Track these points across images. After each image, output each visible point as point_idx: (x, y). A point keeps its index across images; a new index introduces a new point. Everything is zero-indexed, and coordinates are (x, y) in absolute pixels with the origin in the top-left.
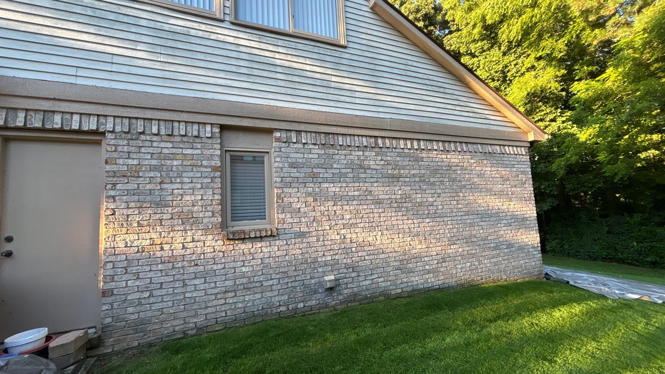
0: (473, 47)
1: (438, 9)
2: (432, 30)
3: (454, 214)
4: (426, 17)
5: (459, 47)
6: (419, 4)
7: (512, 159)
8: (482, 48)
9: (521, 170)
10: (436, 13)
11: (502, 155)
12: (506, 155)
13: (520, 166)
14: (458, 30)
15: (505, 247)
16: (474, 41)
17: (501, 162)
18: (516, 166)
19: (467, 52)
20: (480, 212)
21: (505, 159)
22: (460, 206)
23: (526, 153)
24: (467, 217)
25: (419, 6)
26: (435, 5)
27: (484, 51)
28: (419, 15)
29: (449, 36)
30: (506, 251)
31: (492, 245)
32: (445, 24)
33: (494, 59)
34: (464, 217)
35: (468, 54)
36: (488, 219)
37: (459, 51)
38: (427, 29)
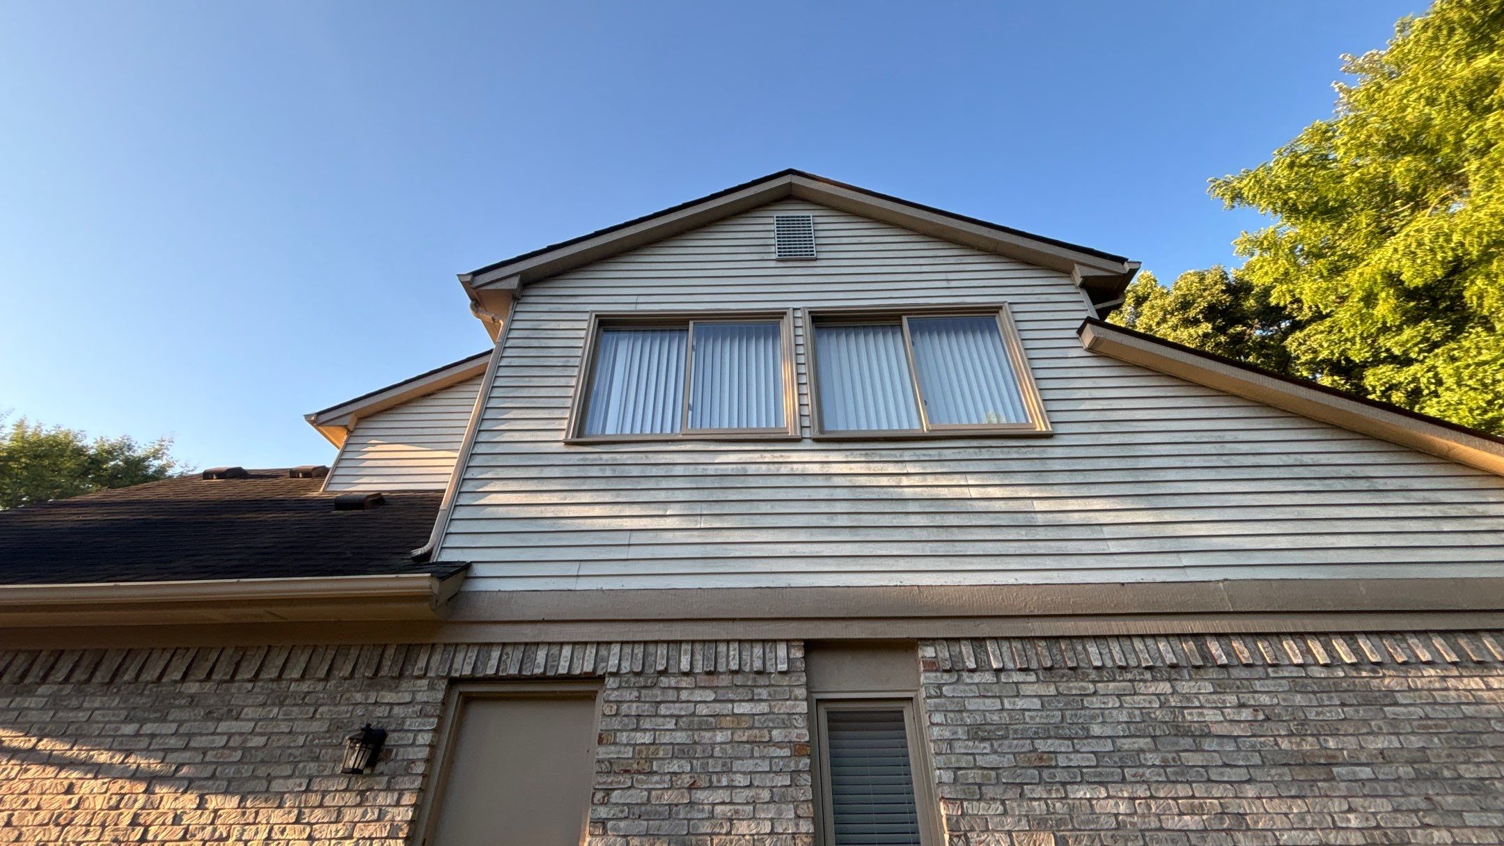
0: (1386, 342)
1: (1239, 289)
2: (1244, 333)
4: (1211, 312)
5: (1343, 353)
6: (1185, 291)
8: (1425, 339)
10: (1237, 298)
14: (1319, 317)
16: (1385, 329)
19: (1376, 355)
25: (1184, 296)
26: (1228, 285)
27: (1436, 345)
28: (1192, 313)
29: (1298, 334)
32: (1271, 314)
33: (1486, 356)
35: (1384, 361)
37: (1348, 360)
38: (1225, 334)
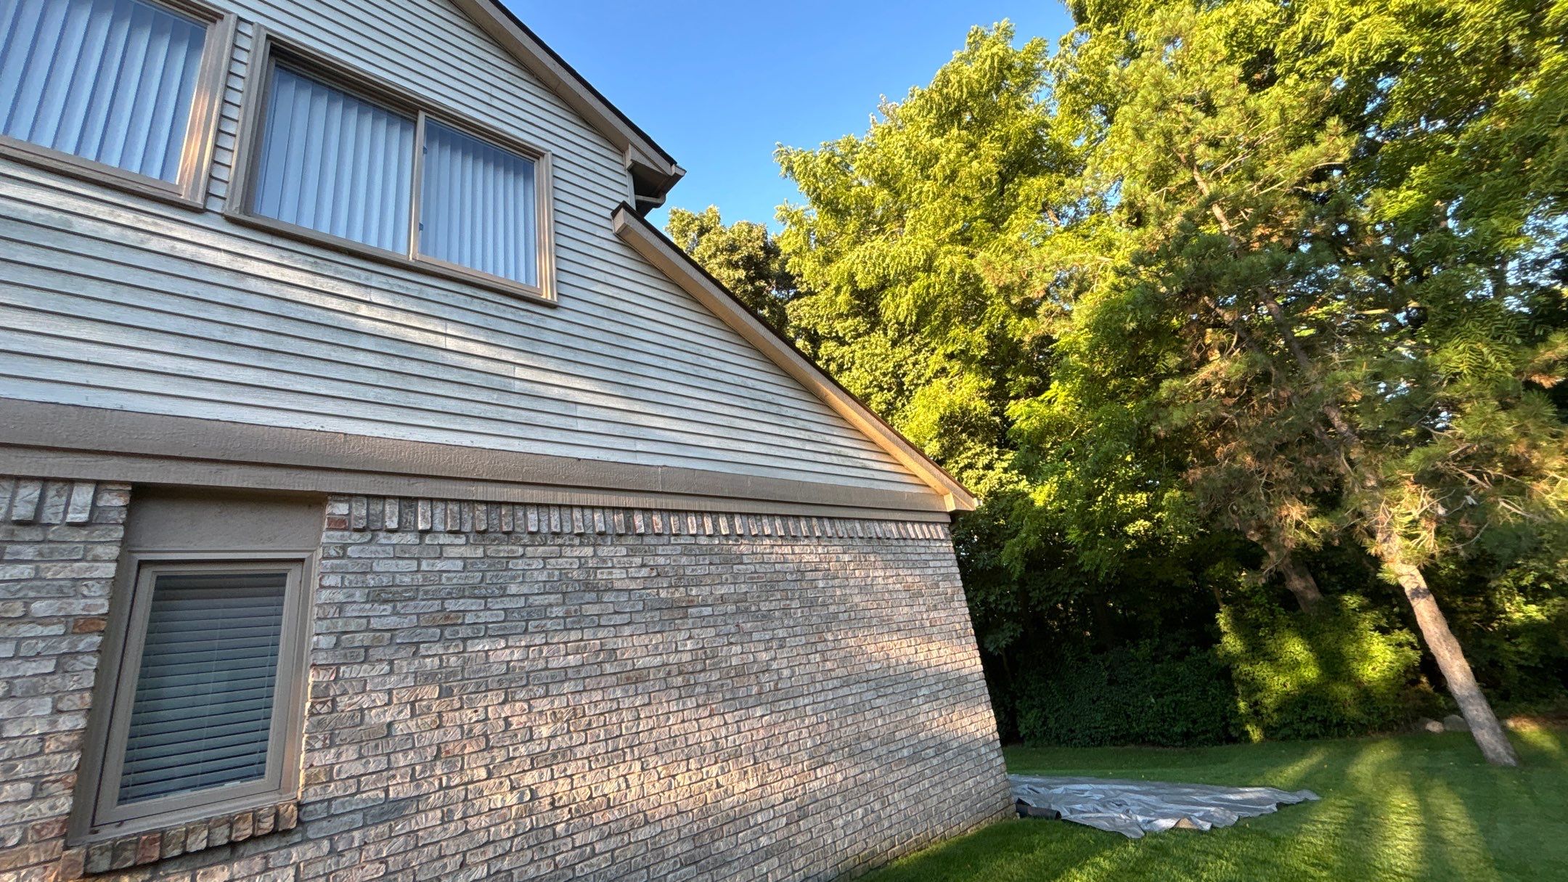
0: (838, 326)
1: (771, 251)
2: (763, 288)
3: (819, 687)
4: (749, 262)
5: (815, 324)
6: (735, 236)
7: (923, 550)
8: (856, 330)
9: (943, 571)
10: (767, 258)
11: (902, 543)
12: (910, 542)
13: (938, 564)
14: (811, 293)
15: (931, 752)
16: (840, 315)
17: (902, 557)
18: (931, 564)
19: (830, 333)
20: (872, 675)
21: (909, 550)
22: (829, 665)
23: (946, 535)
24: (846, 691)
25: (734, 240)
26: (766, 244)
27: (859, 335)
28: (736, 257)
29: (795, 302)
30: (935, 762)
31: (905, 752)
32: (786, 280)
33: (878, 351)
34: (841, 692)
35: (832, 338)
36: (890, 690)
37: (815, 331)
38: (752, 284)
